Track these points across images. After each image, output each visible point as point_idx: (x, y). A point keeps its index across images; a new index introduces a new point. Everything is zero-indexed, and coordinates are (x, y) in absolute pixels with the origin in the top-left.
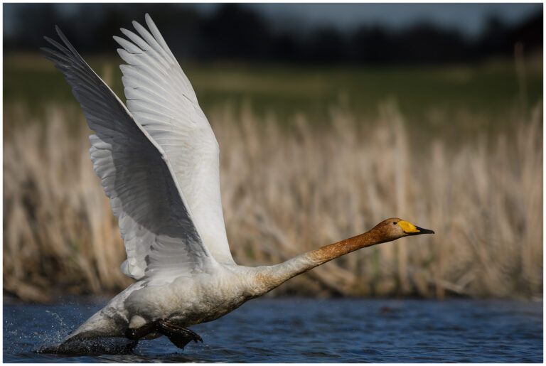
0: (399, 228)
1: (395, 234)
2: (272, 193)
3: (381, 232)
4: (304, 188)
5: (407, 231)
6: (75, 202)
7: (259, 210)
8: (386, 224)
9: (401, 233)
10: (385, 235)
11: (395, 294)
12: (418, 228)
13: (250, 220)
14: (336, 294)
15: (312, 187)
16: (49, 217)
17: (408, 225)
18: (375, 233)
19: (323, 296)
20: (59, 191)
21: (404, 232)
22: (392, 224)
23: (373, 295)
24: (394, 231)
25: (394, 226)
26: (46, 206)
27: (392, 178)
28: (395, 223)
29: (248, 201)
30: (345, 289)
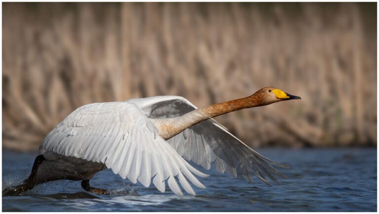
0: (273, 95)
1: (270, 100)
2: (256, 66)
3: (259, 98)
4: (281, 62)
5: (279, 97)
6: (101, 76)
7: (247, 79)
8: (263, 92)
9: (275, 99)
10: (262, 100)
11: (354, 144)
12: (288, 95)
13: (240, 87)
14: (307, 145)
15: (288, 61)
16: (81, 87)
17: (280, 92)
18: (254, 98)
19: (298, 146)
20: (89, 67)
21: (277, 98)
22: (267, 91)
23: (336, 145)
24: (269, 97)
25: (269, 93)
26: (79, 78)
27: (351, 53)
28: (270, 91)
29: (237, 73)
30: (315, 141)
